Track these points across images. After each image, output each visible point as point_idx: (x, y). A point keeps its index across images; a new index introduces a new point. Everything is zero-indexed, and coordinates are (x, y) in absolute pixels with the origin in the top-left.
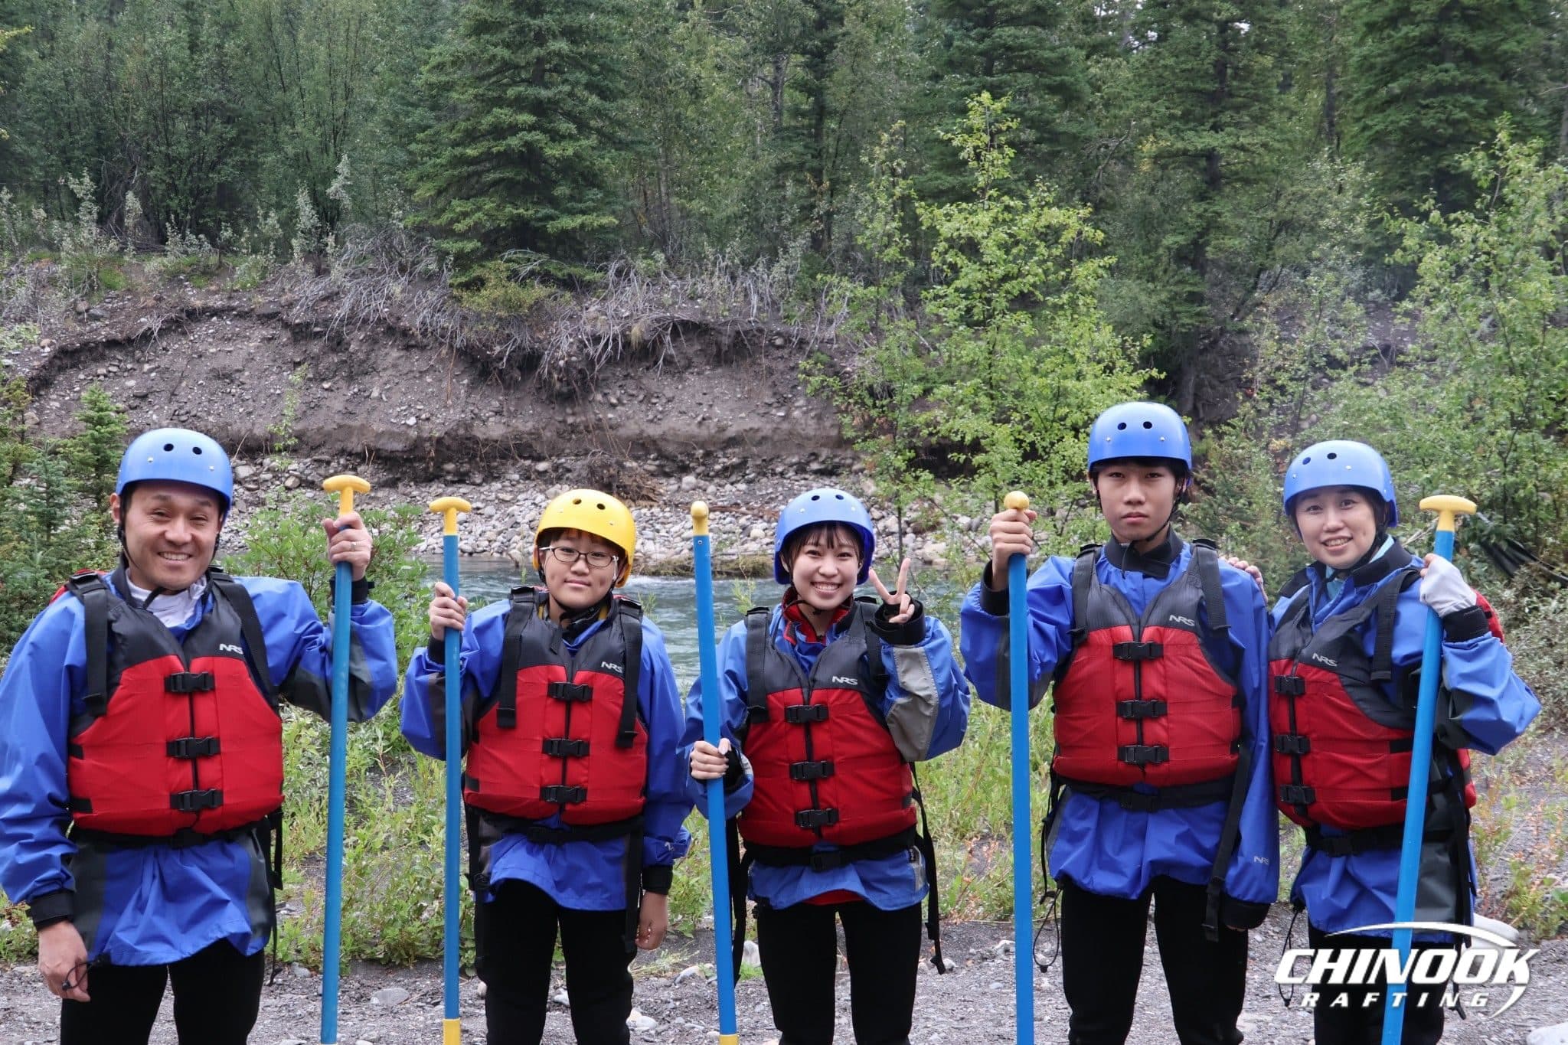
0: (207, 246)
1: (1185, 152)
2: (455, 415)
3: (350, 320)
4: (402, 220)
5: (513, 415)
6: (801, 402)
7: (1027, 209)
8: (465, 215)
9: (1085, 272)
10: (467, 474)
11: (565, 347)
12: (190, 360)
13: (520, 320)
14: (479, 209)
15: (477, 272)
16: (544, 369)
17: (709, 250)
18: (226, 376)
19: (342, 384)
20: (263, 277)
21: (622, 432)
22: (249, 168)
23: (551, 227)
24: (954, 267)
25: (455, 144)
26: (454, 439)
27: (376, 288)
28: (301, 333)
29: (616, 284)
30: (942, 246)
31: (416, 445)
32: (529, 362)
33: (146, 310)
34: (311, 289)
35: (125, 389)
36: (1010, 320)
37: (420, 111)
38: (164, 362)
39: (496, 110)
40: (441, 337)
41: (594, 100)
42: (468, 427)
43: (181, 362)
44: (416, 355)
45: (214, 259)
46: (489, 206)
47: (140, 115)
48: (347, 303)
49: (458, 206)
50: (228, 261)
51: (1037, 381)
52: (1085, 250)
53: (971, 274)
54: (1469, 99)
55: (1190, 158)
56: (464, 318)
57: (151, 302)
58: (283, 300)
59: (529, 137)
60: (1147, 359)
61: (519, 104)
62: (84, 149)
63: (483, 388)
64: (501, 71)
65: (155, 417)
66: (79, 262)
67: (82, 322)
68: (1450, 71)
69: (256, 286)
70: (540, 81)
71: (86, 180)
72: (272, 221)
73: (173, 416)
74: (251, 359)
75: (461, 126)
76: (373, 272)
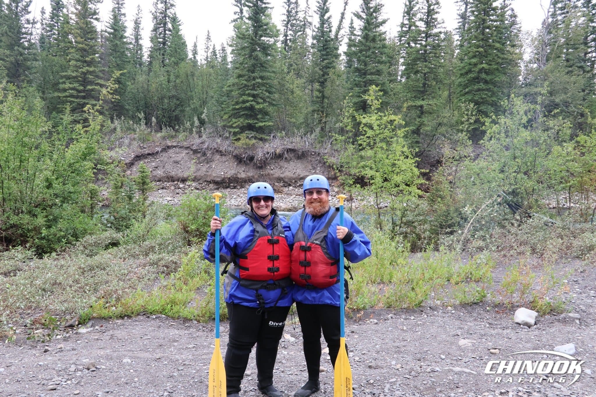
0: (172, 130)
1: (415, 106)
2: (233, 172)
3: (207, 148)
4: (220, 124)
5: (247, 172)
6: (319, 168)
7: (385, 116)
8: (236, 122)
9: (401, 133)
10: (236, 186)
11: (260, 155)
12: (168, 158)
13: (249, 148)
14: (239, 121)
15: (239, 136)
16: (255, 160)
17: (296, 131)
18: (177, 162)
19: (205, 164)
20: (186, 138)
21: (274, 176)
22: (183, 111)
23: (257, 125)
24: (365, 131)
25: (233, 105)
26: (233, 177)
27: (214, 141)
28: (195, 152)
29: (273, 140)
30: (362, 125)
31: (223, 179)
32: (251, 159)
33: (157, 146)
34: (197, 141)
35: (152, 165)
36: (381, 145)
37: (224, 97)
38: (162, 159)
39: (243, 97)
40: (230, 153)
41: (267, 94)
42: (236, 175)
43: (166, 159)
44: (223, 157)
45: (174, 134)
46: (242, 120)
47: (156, 98)
48: (207, 144)
49: (234, 120)
50: (177, 134)
51: (387, 161)
52: (400, 127)
53: (370, 133)
54: (487, 92)
55: (416, 107)
56: (235, 148)
57: (158, 144)
58: (191, 144)
59: (251, 103)
60: (417, 155)
61: (249, 95)
62: (142, 106)
63: (240, 165)
64: (244, 87)
65: (160, 173)
66: (141, 134)
67: (141, 149)
68: (482, 86)
69: (184, 140)
70: (253, 89)
71: (142, 114)
72: (188, 124)
73: (164, 172)
74: (183, 158)
75: (235, 100)
76: (213, 137)
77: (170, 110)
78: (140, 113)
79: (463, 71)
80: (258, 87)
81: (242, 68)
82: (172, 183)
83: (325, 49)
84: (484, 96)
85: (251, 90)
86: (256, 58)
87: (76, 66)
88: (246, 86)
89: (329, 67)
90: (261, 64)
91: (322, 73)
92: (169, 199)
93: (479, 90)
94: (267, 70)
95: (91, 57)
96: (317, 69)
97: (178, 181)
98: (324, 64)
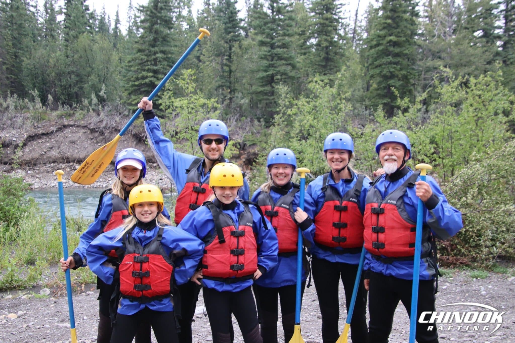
0: (70, 108)
3: (105, 127)
4: (121, 101)
5: (147, 151)
8: (135, 99)
12: (64, 138)
18: (73, 142)
20: (84, 116)
22: (81, 88)
25: (133, 81)
27: (112, 119)
28: (93, 131)
33: (53, 125)
34: (95, 119)
35: (46, 146)
37: (131, 73)
38: (57, 139)
39: (143, 72)
40: (129, 132)
43: (61, 139)
45: (72, 112)
47: (53, 74)
48: (104, 123)
49: (133, 97)
50: (75, 112)
54: (395, 66)
56: (135, 126)
57: (54, 123)
58: (88, 122)
59: (151, 79)
61: (149, 70)
62: (39, 83)
63: (139, 144)
64: (145, 62)
65: (54, 153)
66: (35, 113)
67: (35, 129)
68: (390, 58)
69: (82, 119)
70: (156, 64)
71: (36, 91)
72: (86, 102)
73: (59, 153)
74: (80, 138)
75: (134, 76)
76: (112, 115)
77: (70, 86)
78: (34, 90)
79: (374, 43)
80: (160, 61)
81: (142, 42)
82: (68, 164)
83: (230, 22)
84: (392, 70)
85: (153, 65)
86: (157, 32)
88: (147, 61)
89: (235, 41)
90: (163, 38)
91: (227, 46)
93: (390, 63)
94: (169, 44)
96: (222, 42)
97: (74, 162)
98: (229, 37)
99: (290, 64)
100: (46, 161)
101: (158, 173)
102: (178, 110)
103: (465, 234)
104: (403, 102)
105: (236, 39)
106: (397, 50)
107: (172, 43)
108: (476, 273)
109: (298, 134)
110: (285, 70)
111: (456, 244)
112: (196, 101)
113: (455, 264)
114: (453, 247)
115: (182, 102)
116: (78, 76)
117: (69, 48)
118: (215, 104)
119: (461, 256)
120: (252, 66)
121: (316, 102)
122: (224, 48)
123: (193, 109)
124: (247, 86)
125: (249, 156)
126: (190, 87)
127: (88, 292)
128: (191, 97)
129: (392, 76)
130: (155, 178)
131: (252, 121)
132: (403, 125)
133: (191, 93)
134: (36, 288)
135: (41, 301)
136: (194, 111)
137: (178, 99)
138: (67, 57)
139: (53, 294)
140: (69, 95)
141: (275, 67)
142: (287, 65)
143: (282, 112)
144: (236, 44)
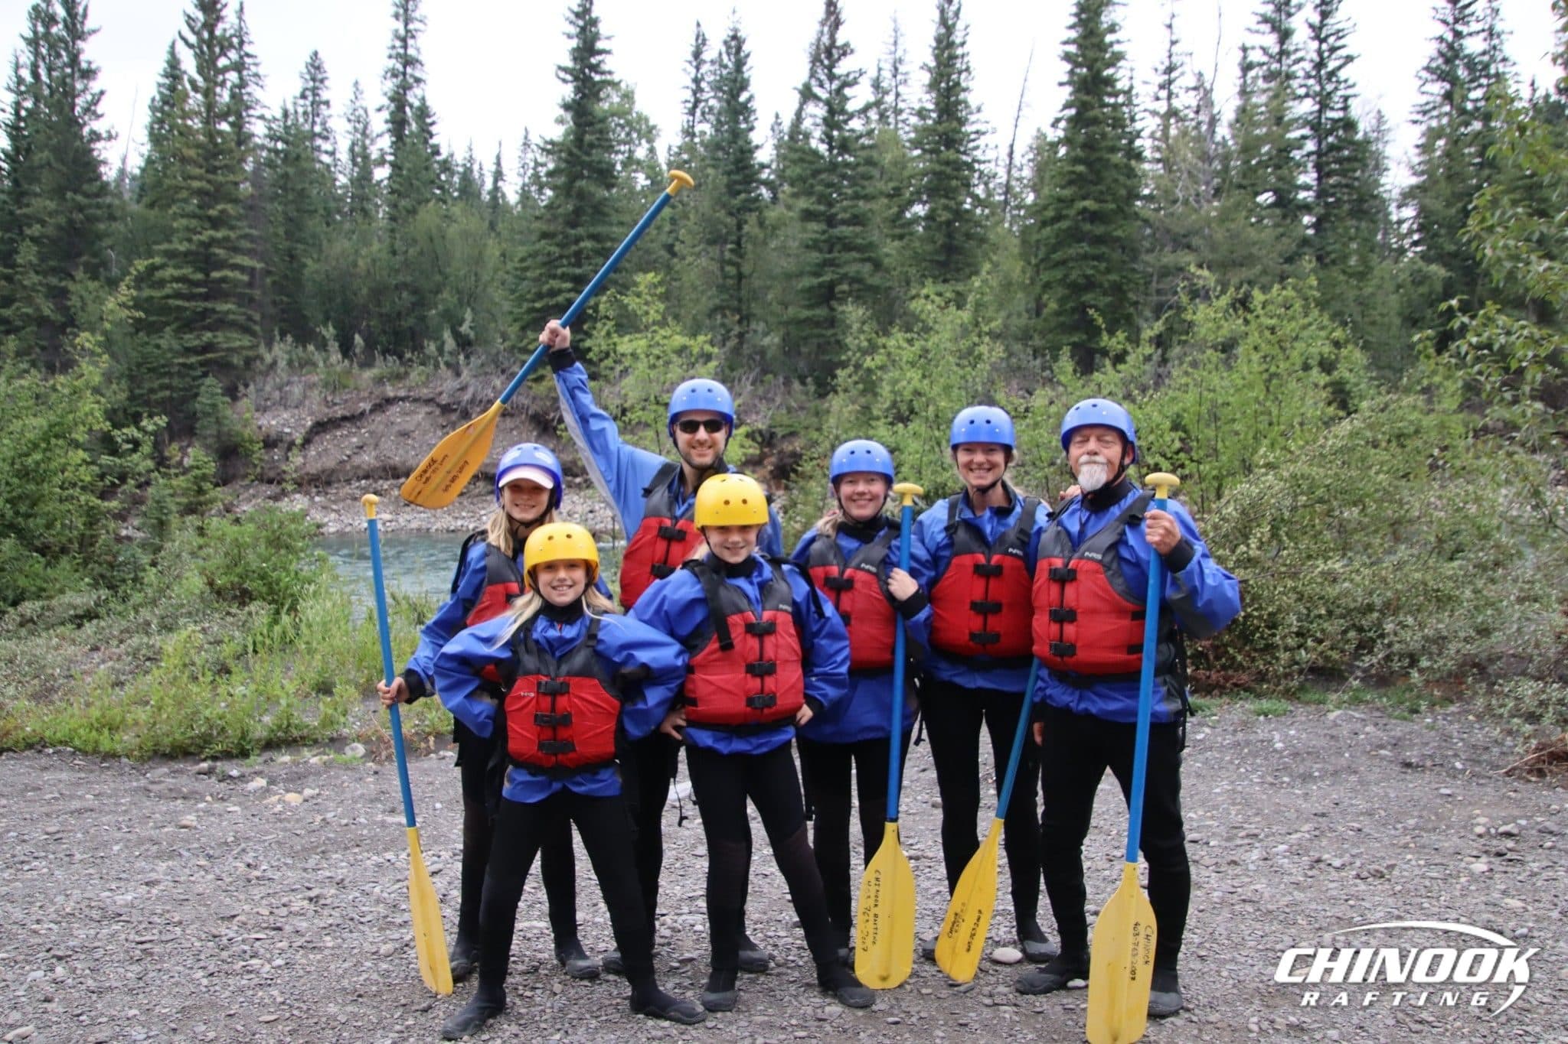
0: (398, 362)
3: (472, 401)
4: (502, 344)
5: (562, 451)
12: (387, 426)
18: (405, 434)
20: (427, 378)
22: (423, 319)
27: (487, 383)
28: (446, 409)
33: (363, 399)
34: (451, 384)
35: (351, 443)
37: (525, 283)
38: (373, 427)
39: (551, 281)
40: (522, 409)
43: (381, 427)
44: (508, 420)
45: (402, 370)
47: (365, 291)
48: (470, 391)
50: (409, 370)
54: (1095, 263)
56: (534, 398)
57: (366, 394)
58: (437, 391)
61: (564, 277)
62: (336, 311)
64: (557, 259)
65: (367, 459)
66: (328, 373)
67: (328, 407)
68: (1085, 248)
69: (424, 383)
70: (579, 265)
71: (331, 329)
72: (431, 348)
73: (377, 458)
74: (419, 424)
75: (533, 291)
76: (486, 374)
77: (399, 314)
78: (326, 326)
79: (1050, 213)
80: (588, 258)
81: (549, 216)
82: (395, 482)
83: (738, 170)
84: (1090, 272)
85: (574, 265)
86: (581, 195)
87: (188, 229)
88: (561, 257)
89: (751, 210)
90: (594, 207)
91: (731, 221)
92: (387, 517)
93: (1085, 257)
94: (607, 219)
95: (220, 207)
96: (721, 214)
98: (736, 202)
99: (869, 259)
100: (351, 474)
101: (585, 497)
102: (627, 362)
103: (1244, 623)
104: (1114, 340)
105: (752, 206)
106: (1099, 230)
107: (614, 218)
108: (1265, 704)
109: (888, 410)
110: (858, 272)
111: (1226, 646)
112: (665, 341)
113: (1223, 687)
114: (1219, 651)
115: (635, 344)
116: (415, 292)
117: (398, 236)
118: (708, 348)
119: (1236, 670)
120: (787, 264)
121: (926, 340)
122: (726, 226)
123: (658, 358)
124: (777, 308)
125: (781, 460)
126: (652, 312)
127: (442, 753)
128: (655, 332)
129: (1090, 285)
130: (579, 509)
131: (787, 383)
132: (1114, 390)
133: (654, 323)
134: (337, 742)
135: (348, 769)
136: (661, 362)
137: (626, 338)
138: (394, 253)
139: (371, 755)
140: (396, 333)
141: (838, 266)
142: (864, 260)
143: (853, 362)
144: (752, 218)
